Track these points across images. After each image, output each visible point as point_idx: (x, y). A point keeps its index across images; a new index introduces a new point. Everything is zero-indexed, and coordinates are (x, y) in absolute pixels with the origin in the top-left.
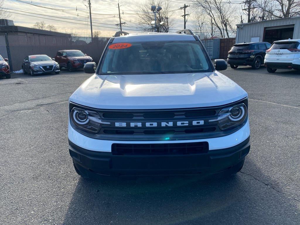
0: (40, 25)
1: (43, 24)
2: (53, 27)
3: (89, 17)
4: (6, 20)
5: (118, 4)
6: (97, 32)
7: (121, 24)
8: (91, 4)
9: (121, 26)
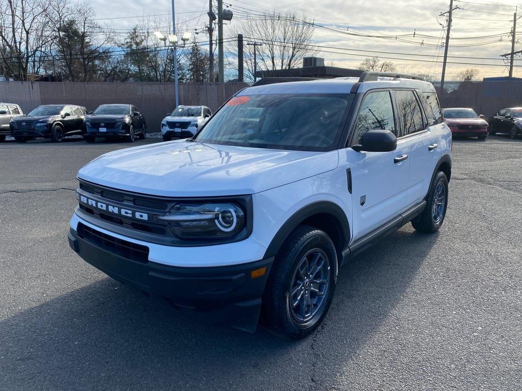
0: (371, 62)
1: (375, 62)
2: (391, 65)
3: (445, 44)
4: (315, 59)
5: (515, 14)
6: (472, 71)
7: (513, 54)
8: (451, 21)
9: (512, 58)
